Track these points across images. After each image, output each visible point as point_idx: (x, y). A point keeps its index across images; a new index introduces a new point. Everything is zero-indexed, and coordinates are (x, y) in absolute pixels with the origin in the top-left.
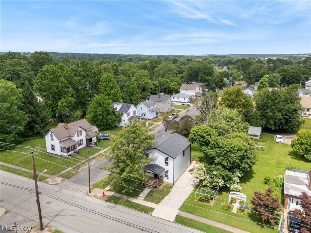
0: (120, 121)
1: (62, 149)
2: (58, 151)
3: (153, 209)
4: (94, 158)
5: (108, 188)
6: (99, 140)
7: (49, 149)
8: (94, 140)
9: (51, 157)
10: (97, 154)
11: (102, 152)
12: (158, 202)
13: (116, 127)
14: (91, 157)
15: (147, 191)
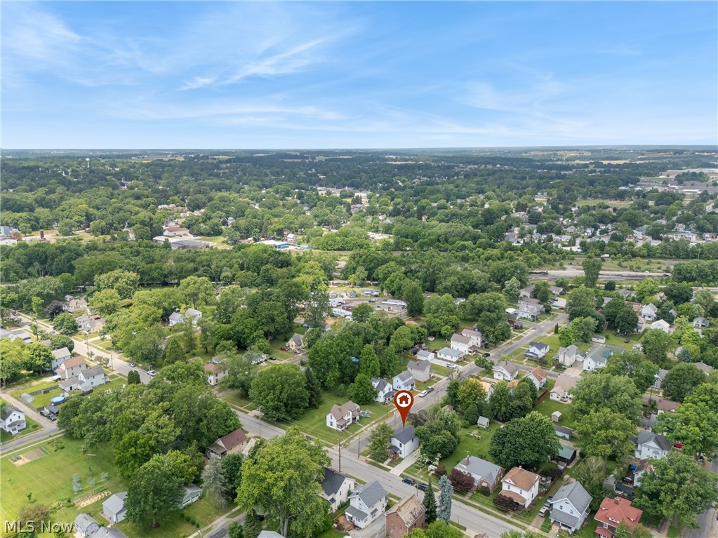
0: (376, 397)
1: (338, 426)
2: (334, 427)
3: (390, 470)
4: (358, 434)
5: (369, 456)
6: (361, 417)
7: (328, 425)
8: (358, 418)
9: (330, 430)
10: (360, 431)
11: (363, 429)
12: (393, 467)
13: (373, 401)
14: (356, 433)
15: (389, 460)
